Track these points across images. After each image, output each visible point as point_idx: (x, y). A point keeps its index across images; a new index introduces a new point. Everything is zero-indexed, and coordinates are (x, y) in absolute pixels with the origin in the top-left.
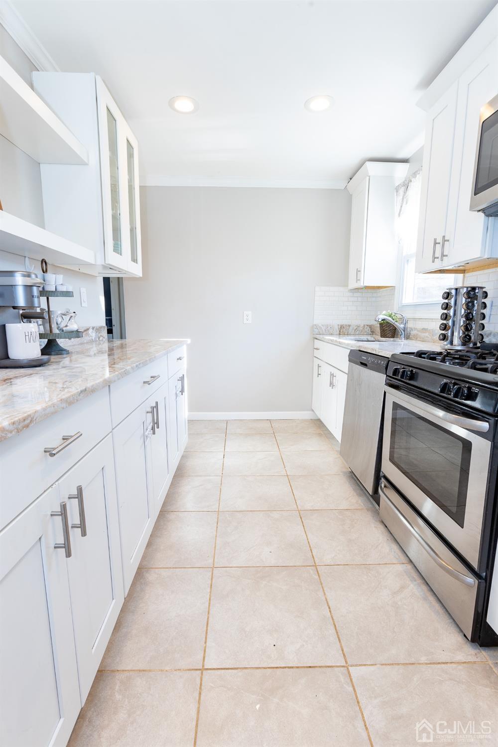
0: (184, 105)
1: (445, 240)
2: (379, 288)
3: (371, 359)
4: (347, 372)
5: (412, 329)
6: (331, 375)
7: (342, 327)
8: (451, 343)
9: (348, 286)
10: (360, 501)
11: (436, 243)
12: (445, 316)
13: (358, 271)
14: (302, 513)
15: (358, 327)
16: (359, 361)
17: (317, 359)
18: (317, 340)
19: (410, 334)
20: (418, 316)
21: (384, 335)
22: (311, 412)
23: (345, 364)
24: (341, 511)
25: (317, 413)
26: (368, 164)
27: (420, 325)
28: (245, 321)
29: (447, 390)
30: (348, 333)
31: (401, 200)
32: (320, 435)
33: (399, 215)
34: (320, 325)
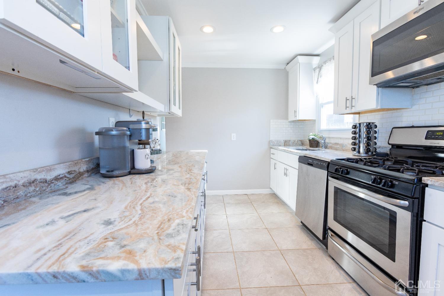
0: (208, 29)
1: (352, 98)
2: (305, 120)
3: (315, 162)
4: (298, 169)
5: (328, 143)
6: (285, 169)
7: (285, 141)
8: (359, 152)
9: (288, 119)
10: (313, 244)
11: (347, 100)
12: (354, 138)
13: (295, 112)
14: (282, 251)
15: (295, 141)
16: (307, 163)
17: (272, 159)
18: (272, 149)
19: (327, 146)
20: (331, 136)
21: (311, 146)
22: (270, 190)
23: (296, 163)
24: (304, 250)
25: (274, 190)
26: (299, 57)
27: (333, 141)
28: (232, 139)
29: (376, 182)
30: (289, 144)
31: (318, 75)
32: (278, 203)
33: (317, 83)
34: (274, 140)
